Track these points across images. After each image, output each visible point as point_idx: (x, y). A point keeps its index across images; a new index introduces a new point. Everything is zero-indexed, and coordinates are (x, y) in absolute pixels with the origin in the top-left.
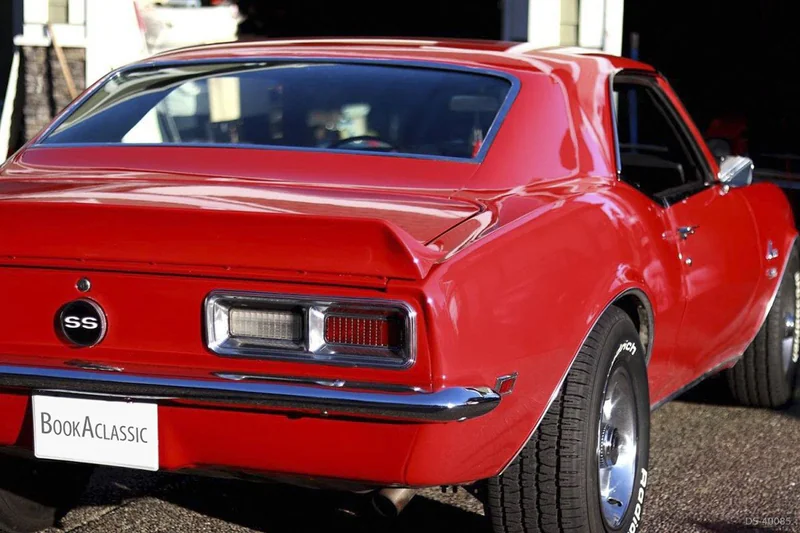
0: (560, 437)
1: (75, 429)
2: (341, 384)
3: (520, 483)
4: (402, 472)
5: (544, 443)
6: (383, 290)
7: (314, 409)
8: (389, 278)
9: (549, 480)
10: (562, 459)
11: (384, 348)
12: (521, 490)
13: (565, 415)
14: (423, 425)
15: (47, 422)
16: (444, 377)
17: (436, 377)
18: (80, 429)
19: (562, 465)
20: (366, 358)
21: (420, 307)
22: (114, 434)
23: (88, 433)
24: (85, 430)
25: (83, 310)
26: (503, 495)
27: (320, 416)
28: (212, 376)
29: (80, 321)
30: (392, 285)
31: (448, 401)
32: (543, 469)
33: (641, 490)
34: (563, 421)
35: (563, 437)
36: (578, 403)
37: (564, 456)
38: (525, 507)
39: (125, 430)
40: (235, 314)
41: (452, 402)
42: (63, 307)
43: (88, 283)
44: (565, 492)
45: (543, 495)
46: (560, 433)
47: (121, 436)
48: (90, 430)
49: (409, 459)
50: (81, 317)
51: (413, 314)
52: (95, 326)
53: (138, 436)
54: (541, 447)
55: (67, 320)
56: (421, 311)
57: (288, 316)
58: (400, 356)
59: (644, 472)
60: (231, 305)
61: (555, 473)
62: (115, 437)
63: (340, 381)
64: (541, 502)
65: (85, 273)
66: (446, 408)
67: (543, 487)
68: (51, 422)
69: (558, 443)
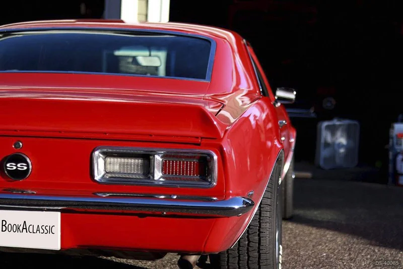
0: (260, 227)
1: (19, 228)
2: (175, 197)
3: (238, 253)
4: (203, 246)
5: (252, 230)
6: (199, 144)
7: (158, 211)
8: (202, 138)
9: (254, 250)
10: (262, 239)
11: (197, 177)
12: (239, 257)
13: (262, 215)
14: (218, 219)
15: (4, 225)
16: (231, 192)
17: (228, 192)
18: (21, 228)
19: (262, 241)
20: (187, 182)
21: (219, 154)
22: (38, 230)
23: (25, 230)
24: (23, 228)
25: (18, 159)
26: (228, 260)
27: (161, 216)
28: (94, 195)
29: (16, 166)
30: (204, 141)
31: (235, 205)
32: (251, 244)
33: (280, 256)
34: (261, 218)
35: (262, 227)
36: (268, 208)
37: (263, 237)
38: (241, 265)
39: (44, 228)
40: (108, 160)
41: (237, 205)
42: (6, 158)
43: (21, 144)
44: (263, 256)
45: (251, 259)
46: (260, 224)
47: (41, 231)
48: (26, 229)
49: (208, 239)
50: (17, 163)
51: (215, 157)
52: (25, 168)
53: (50, 230)
54: (250, 232)
55: (8, 165)
56: (220, 156)
57: (140, 160)
58: (207, 181)
59: (281, 247)
60: (107, 155)
61: (257, 246)
62: (38, 231)
63: (174, 195)
64: (250, 262)
65: (19, 138)
66: (234, 208)
67: (251, 254)
68: (7, 226)
69: (259, 230)
